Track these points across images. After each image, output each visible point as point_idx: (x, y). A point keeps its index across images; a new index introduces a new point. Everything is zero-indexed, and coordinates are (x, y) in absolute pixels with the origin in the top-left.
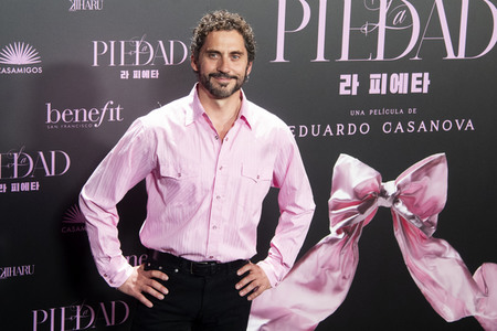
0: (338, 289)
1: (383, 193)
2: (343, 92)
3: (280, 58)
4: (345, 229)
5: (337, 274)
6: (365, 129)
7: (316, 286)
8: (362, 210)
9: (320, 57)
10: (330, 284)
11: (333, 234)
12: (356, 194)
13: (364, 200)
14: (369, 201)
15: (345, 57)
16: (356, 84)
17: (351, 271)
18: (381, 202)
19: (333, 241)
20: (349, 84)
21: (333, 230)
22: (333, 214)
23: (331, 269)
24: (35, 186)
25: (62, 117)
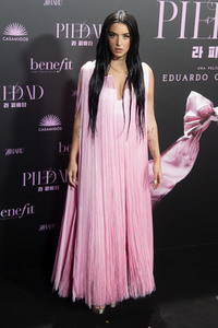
0: (187, 165)
1: (213, 114)
2: (194, 56)
3: (160, 36)
4: (192, 133)
5: (187, 157)
6: (205, 77)
7: (176, 164)
8: (202, 123)
9: (182, 36)
10: (183, 163)
11: (186, 136)
12: (199, 113)
13: (203, 117)
14: (206, 117)
15: (196, 36)
16: (201, 52)
17: (195, 156)
18: (212, 118)
19: (186, 139)
20: (197, 52)
21: (186, 133)
22: (186, 124)
23: (184, 154)
24: (24, 105)
25: (39, 66)
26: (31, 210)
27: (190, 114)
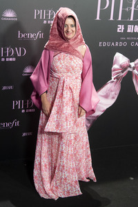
0: (113, 98)
1: (130, 66)
2: (118, 31)
3: (98, 18)
4: (117, 78)
5: (113, 93)
6: (125, 44)
7: (106, 97)
8: (122, 72)
9: (112, 19)
10: (111, 96)
11: (113, 80)
12: (121, 66)
13: (123, 68)
14: (126, 69)
15: (120, 19)
16: (123, 28)
17: (118, 92)
18: (129, 69)
19: (113, 82)
20: (121, 28)
21: (113, 78)
22: (113, 73)
23: (112, 91)
24: (14, 59)
25: (23, 36)
26: (17, 124)
27: (115, 66)
